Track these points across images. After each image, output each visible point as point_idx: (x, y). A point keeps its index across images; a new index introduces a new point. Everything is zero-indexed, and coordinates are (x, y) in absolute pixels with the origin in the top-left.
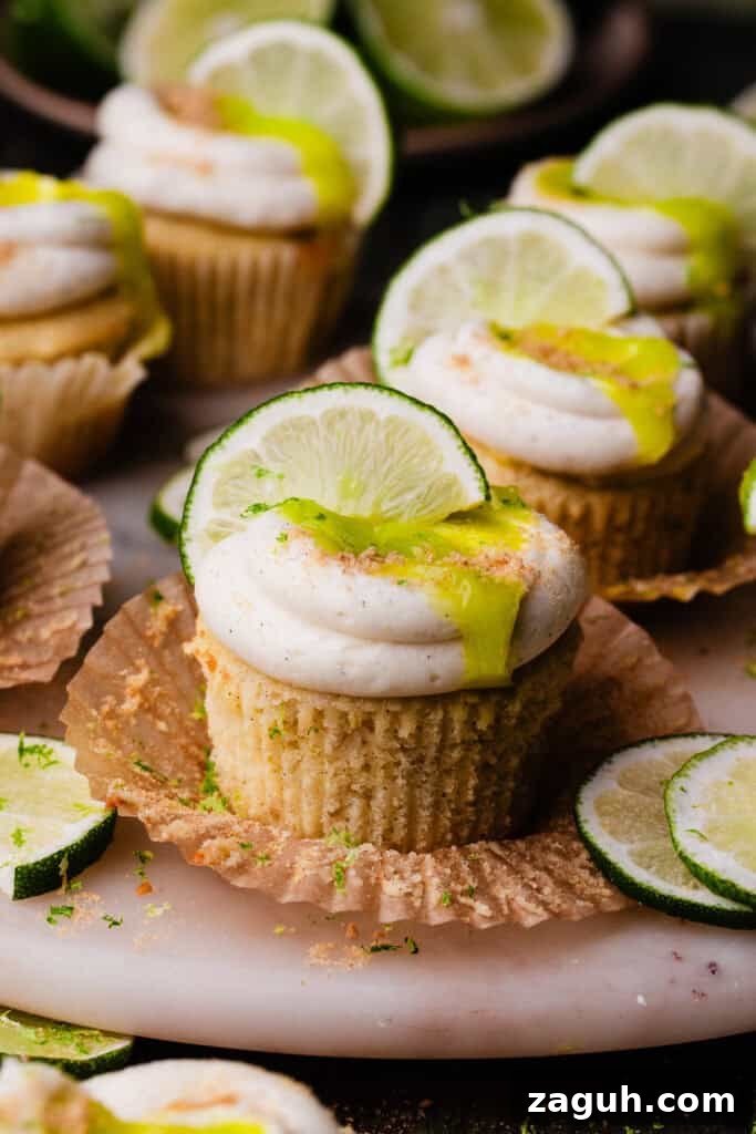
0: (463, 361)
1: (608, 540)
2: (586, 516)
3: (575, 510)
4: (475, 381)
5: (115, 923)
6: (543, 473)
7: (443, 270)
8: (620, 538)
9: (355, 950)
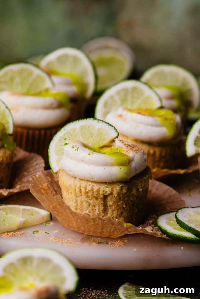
0: (121, 116)
1: (160, 160)
2: (154, 154)
3: (152, 152)
4: (124, 120)
5: (48, 233)
6: (143, 142)
7: (112, 97)
8: (163, 160)
9: (94, 243)
